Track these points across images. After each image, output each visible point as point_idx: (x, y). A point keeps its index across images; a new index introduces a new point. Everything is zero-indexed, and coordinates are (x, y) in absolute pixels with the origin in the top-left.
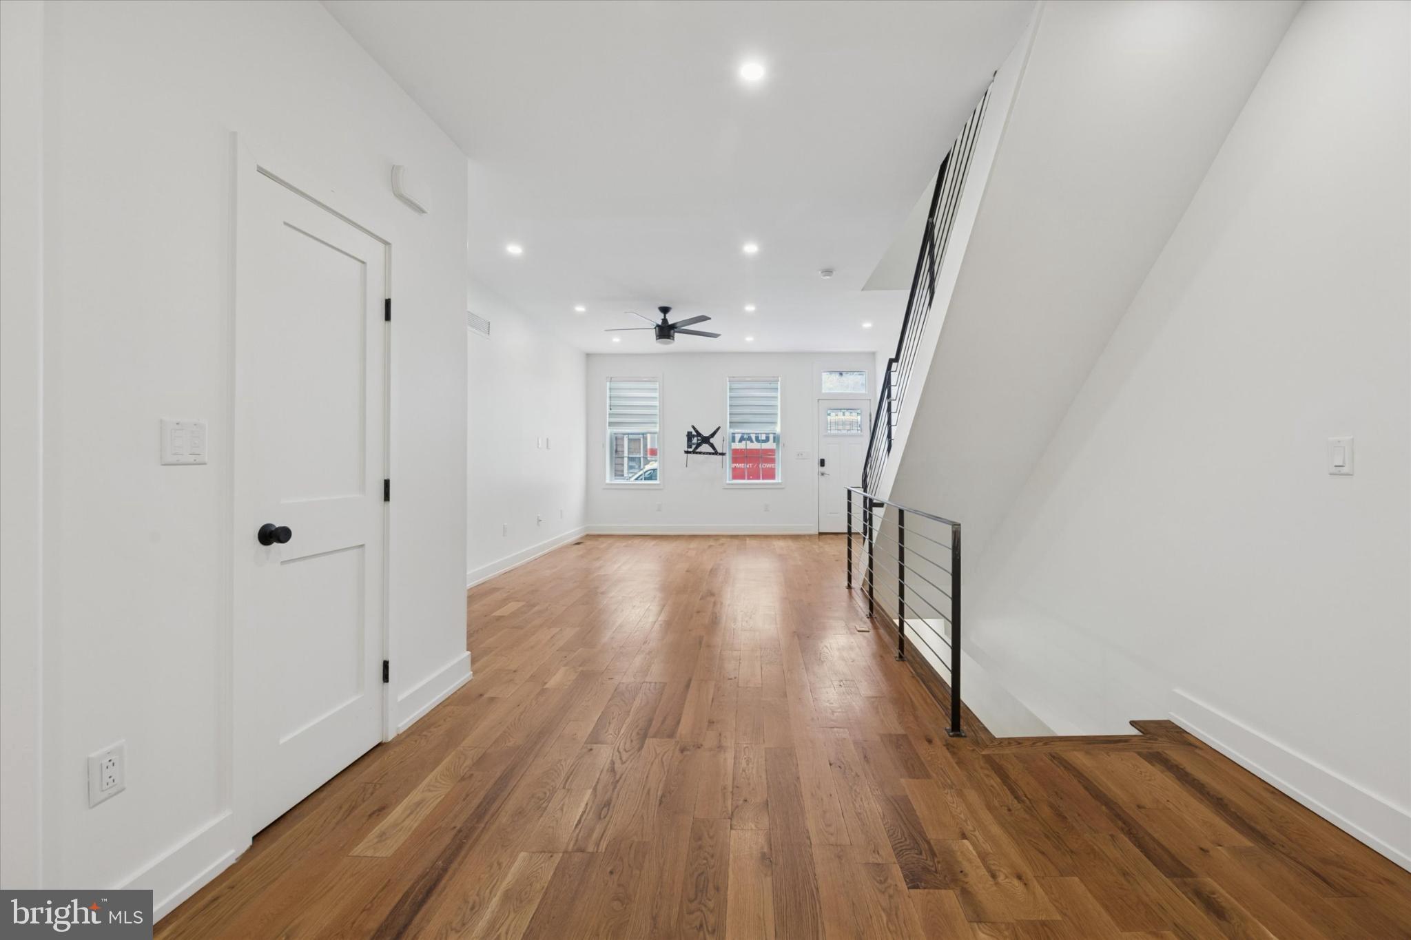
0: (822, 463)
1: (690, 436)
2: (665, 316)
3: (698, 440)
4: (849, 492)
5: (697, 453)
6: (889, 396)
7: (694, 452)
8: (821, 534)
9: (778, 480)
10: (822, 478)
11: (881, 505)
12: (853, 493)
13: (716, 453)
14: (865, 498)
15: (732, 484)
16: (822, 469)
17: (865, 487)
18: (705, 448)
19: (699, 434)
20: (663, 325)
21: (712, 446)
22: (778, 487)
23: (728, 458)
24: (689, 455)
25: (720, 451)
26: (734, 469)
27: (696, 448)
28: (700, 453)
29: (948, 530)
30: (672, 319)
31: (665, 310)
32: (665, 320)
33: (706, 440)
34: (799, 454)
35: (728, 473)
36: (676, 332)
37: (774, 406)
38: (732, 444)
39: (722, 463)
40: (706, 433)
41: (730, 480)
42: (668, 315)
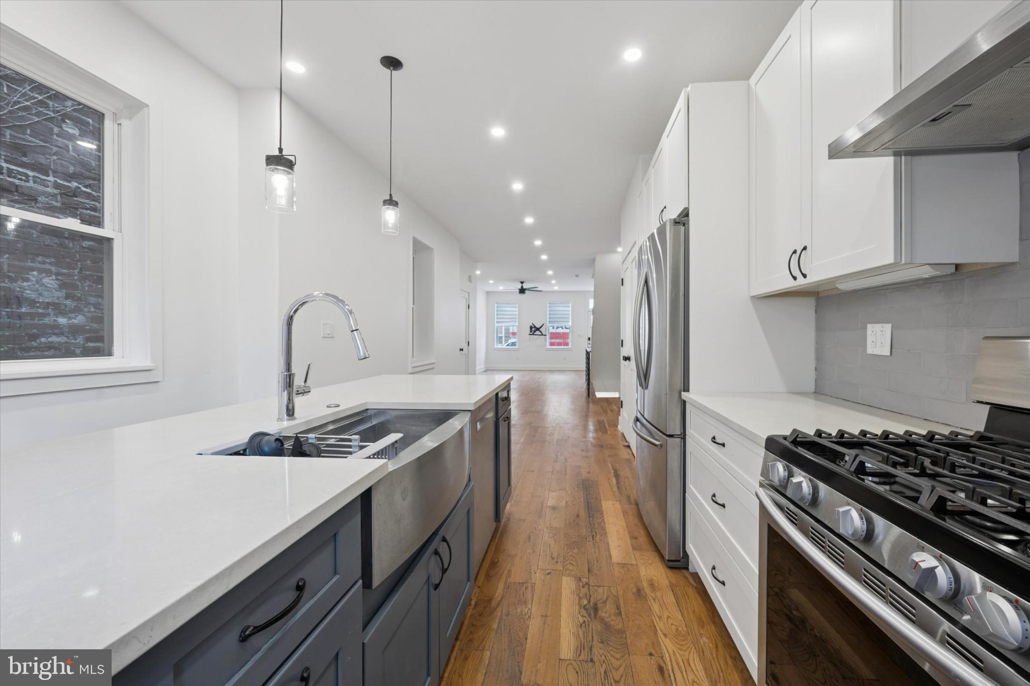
0: (589, 339)
1: (531, 327)
3: (535, 329)
7: (533, 334)
9: (569, 347)
13: (542, 335)
15: (550, 348)
16: (589, 342)
18: (538, 332)
19: (535, 327)
20: (521, 289)
21: (541, 332)
22: (569, 350)
23: (548, 337)
24: (531, 336)
25: (544, 334)
26: (551, 342)
27: (534, 332)
28: (536, 335)
30: (525, 286)
31: (522, 283)
32: (522, 287)
33: (538, 329)
34: (579, 335)
35: (548, 344)
36: (526, 291)
37: (568, 314)
38: (552, 330)
39: (545, 339)
40: (538, 326)
41: (548, 347)
42: (523, 285)
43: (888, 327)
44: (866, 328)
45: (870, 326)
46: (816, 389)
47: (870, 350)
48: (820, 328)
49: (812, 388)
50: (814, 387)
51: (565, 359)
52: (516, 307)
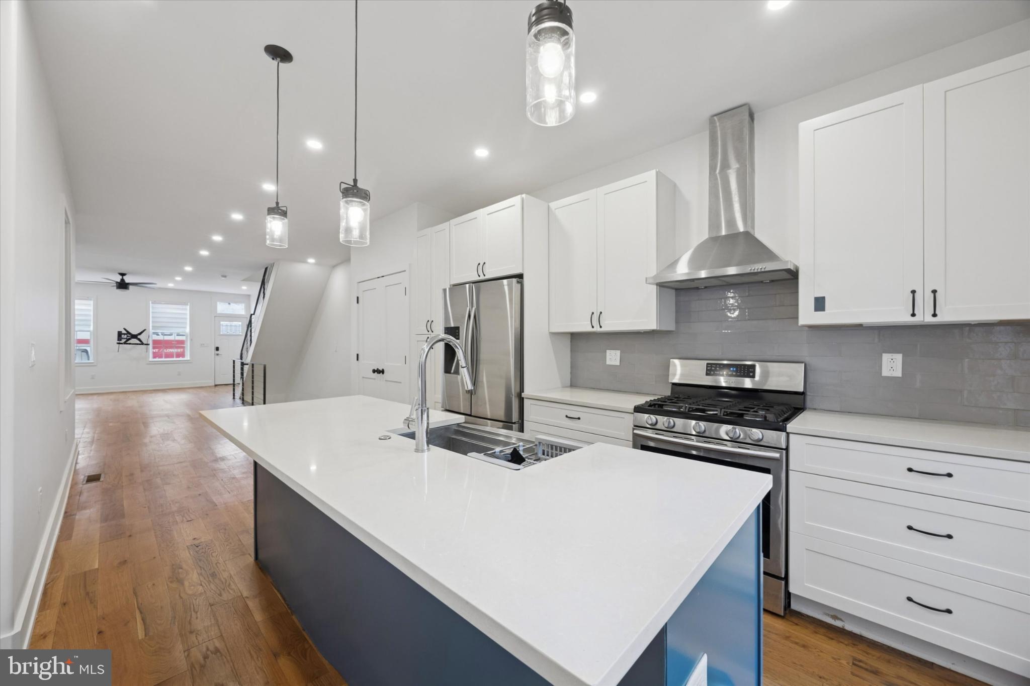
0: (217, 349)
1: (120, 334)
2: (123, 277)
3: (127, 336)
4: (234, 361)
5: (127, 344)
6: (251, 327)
7: (125, 343)
8: (216, 385)
9: (187, 357)
10: (216, 356)
11: (247, 364)
12: (235, 362)
13: (142, 344)
14: (241, 362)
15: (153, 361)
16: (217, 352)
17: (241, 358)
18: (134, 341)
19: (128, 333)
20: (121, 282)
21: (139, 340)
22: (187, 362)
23: (151, 346)
24: (120, 345)
25: (145, 342)
26: (154, 353)
27: (127, 341)
28: (130, 344)
29: (263, 367)
30: (127, 279)
31: (123, 275)
32: (122, 280)
33: (135, 337)
34: (202, 345)
35: (151, 355)
36: (131, 287)
37: (186, 319)
38: (156, 337)
39: (147, 350)
40: (134, 332)
41: (151, 359)
42: (124, 277)
43: (618, 352)
44: (606, 352)
45: (608, 352)
46: (571, 384)
47: (608, 362)
48: (573, 351)
49: (569, 384)
50: (570, 383)
51: (179, 374)
52: (90, 305)
